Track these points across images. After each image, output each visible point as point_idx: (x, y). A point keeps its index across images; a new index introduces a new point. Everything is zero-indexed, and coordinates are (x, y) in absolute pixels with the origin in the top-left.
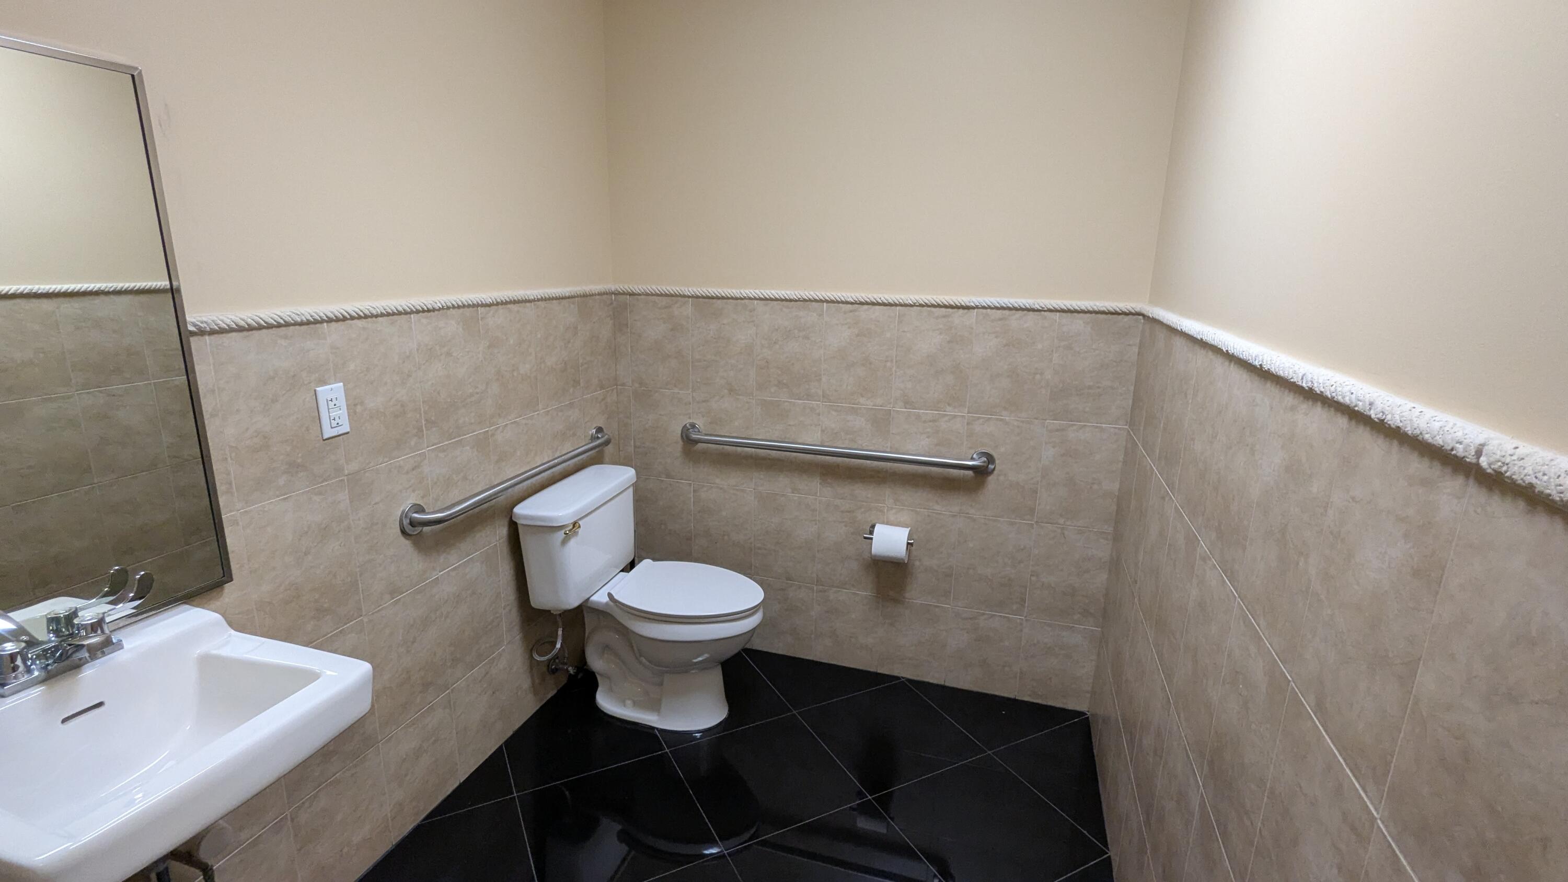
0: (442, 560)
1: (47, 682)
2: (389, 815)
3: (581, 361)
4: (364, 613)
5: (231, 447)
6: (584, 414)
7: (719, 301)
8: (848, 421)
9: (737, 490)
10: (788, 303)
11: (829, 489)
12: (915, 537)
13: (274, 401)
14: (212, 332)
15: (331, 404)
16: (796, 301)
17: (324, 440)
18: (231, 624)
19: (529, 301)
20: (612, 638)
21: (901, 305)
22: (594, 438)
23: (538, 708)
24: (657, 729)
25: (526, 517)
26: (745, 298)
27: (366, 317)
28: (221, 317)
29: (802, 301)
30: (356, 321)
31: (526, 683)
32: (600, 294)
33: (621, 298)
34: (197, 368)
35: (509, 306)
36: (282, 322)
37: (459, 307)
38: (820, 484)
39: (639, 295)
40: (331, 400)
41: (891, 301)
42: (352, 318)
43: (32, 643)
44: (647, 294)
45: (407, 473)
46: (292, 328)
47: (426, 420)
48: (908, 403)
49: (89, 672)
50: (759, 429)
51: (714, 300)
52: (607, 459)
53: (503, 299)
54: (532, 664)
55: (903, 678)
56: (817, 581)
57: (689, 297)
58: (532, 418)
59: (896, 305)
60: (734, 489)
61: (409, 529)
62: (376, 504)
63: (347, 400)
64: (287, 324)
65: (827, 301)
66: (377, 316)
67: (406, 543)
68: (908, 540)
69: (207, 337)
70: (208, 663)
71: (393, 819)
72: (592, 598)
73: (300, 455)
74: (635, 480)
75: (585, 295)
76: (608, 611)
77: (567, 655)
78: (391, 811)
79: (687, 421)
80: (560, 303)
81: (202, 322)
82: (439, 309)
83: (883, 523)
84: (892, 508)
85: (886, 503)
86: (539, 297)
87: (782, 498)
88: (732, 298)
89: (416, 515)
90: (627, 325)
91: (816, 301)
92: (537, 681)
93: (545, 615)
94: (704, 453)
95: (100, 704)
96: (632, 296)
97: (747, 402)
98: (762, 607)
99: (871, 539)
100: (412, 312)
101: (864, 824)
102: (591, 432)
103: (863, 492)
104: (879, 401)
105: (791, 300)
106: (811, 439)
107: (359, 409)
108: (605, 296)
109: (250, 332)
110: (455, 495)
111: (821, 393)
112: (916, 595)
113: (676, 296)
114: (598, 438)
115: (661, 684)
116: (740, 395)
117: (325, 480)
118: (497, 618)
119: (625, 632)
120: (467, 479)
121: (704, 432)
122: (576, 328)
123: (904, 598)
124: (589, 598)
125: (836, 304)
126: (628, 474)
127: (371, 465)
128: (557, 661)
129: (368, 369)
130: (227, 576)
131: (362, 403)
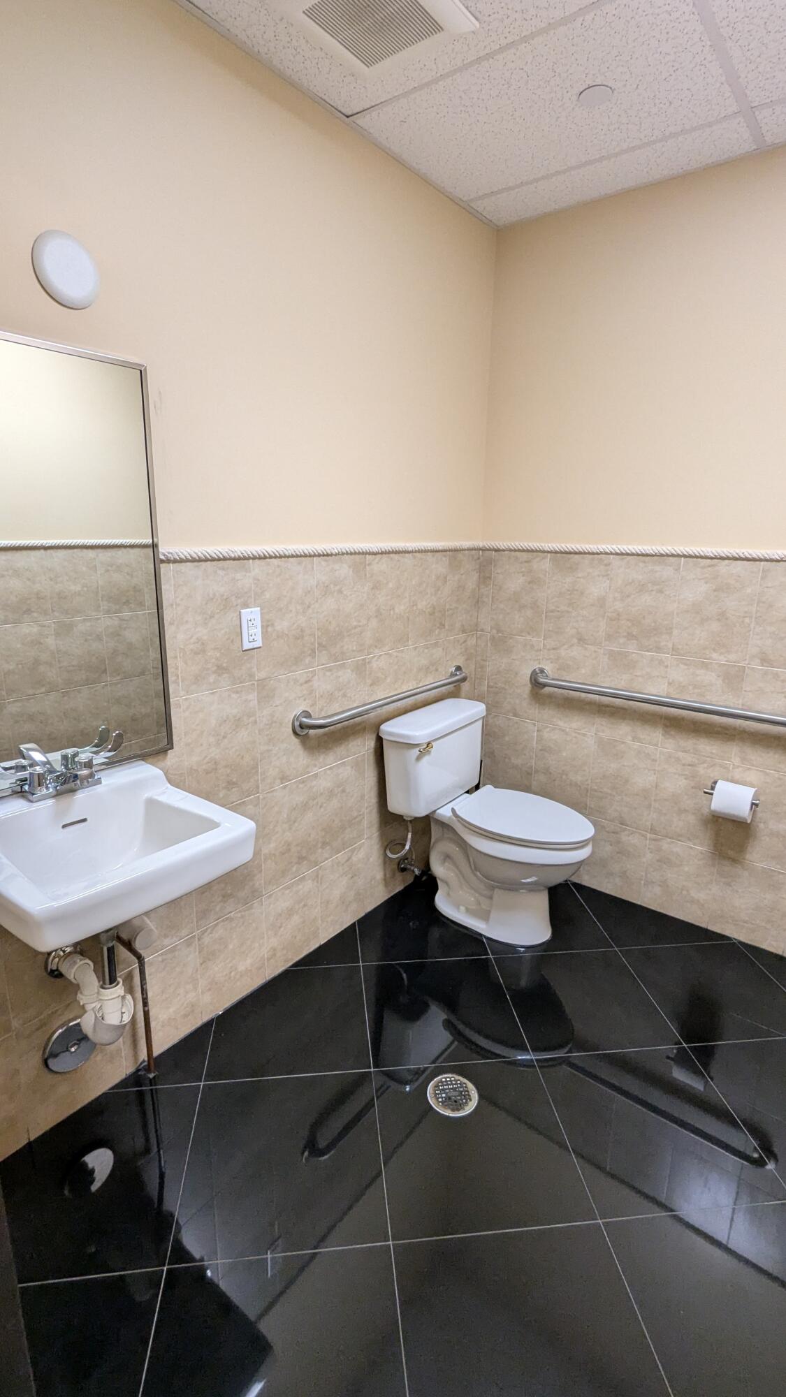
0: (321, 760)
1: (57, 797)
2: (266, 956)
3: (447, 607)
4: (260, 791)
5: (180, 648)
6: (446, 653)
7: (576, 556)
8: (697, 675)
9: (579, 734)
10: (644, 558)
11: (671, 740)
12: (762, 798)
13: (212, 617)
14: (175, 561)
15: (250, 623)
16: (653, 556)
17: (243, 651)
18: (170, 781)
19: (409, 552)
20: (453, 849)
21: (767, 560)
22: (452, 675)
23: (387, 898)
24: (485, 936)
25: (391, 734)
26: (601, 553)
27: (281, 557)
28: (182, 551)
29: (658, 556)
30: (273, 560)
31: (379, 875)
32: (469, 549)
33: (487, 553)
34: (163, 587)
35: (392, 555)
36: (221, 556)
37: (351, 554)
38: (663, 735)
39: (503, 550)
40: (250, 620)
41: (755, 556)
42: (271, 557)
43: (51, 771)
44: (510, 550)
45: (301, 685)
46: (228, 561)
47: (318, 644)
48: (765, 660)
49: (80, 795)
50: (604, 677)
51: (572, 555)
52: (463, 694)
53: (387, 549)
54: (386, 860)
55: (736, 940)
56: (651, 829)
57: (548, 552)
58: (402, 651)
59: (760, 560)
60: (576, 732)
61: (298, 729)
62: (276, 706)
63: (262, 622)
64: (225, 559)
65: (685, 556)
66: (288, 557)
67: (295, 741)
68: (753, 800)
69: (171, 565)
70: (151, 804)
71: (269, 959)
72: (438, 811)
73: (226, 661)
74: (484, 714)
75: (456, 550)
76: (450, 824)
77: (414, 857)
78: (267, 953)
79: (536, 666)
80: (433, 556)
81: (169, 553)
82: (336, 555)
83: (727, 780)
84: (738, 767)
85: (732, 760)
86: (417, 549)
87: (623, 746)
88: (589, 553)
89: (304, 720)
90: (490, 578)
91: (673, 555)
92: (388, 876)
93: (399, 819)
94: (550, 696)
95: (84, 820)
96: (497, 552)
97: (595, 652)
98: (591, 843)
99: (712, 794)
100: (315, 556)
101: (680, 1075)
102: (450, 670)
103: (707, 747)
104: (733, 657)
105: (647, 555)
106: (656, 689)
107: (270, 629)
108: (474, 551)
109: (201, 563)
110: (336, 707)
111: (670, 645)
112: (756, 856)
113: (537, 551)
114: (456, 675)
115: (491, 898)
116: (588, 644)
117: (241, 683)
118: (360, 815)
119: (464, 846)
120: (346, 696)
121: (551, 677)
122: (445, 578)
123: (744, 859)
124: (435, 811)
125: (695, 559)
126: (479, 709)
127: (275, 675)
128: (406, 861)
129: (279, 599)
130: (170, 744)
131: (273, 625)
